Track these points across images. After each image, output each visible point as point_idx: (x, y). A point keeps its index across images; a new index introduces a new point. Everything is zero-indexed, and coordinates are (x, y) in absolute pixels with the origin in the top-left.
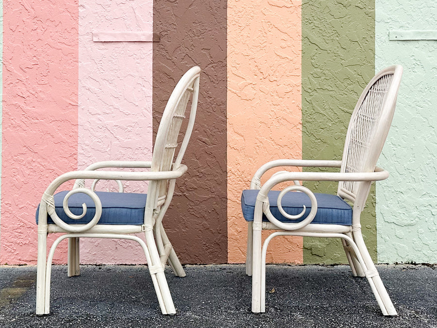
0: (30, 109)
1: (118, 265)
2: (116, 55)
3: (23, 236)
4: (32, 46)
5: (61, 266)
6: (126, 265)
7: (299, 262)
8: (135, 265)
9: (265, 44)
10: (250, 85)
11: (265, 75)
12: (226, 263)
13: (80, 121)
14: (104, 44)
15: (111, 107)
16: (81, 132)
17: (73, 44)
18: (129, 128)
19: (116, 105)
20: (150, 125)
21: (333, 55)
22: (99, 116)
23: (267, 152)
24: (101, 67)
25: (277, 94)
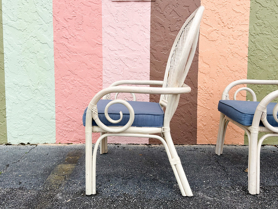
0: (72, 46)
1: (129, 144)
2: (126, 10)
3: (70, 126)
4: (71, 4)
6: (133, 144)
7: (242, 144)
8: (139, 144)
9: (226, 3)
10: (215, 31)
11: (225, 24)
12: (196, 144)
13: (104, 55)
14: (119, 3)
15: (123, 46)
16: (104, 62)
17: (98, 2)
18: (135, 60)
19: (127, 44)
20: (148, 58)
21: (271, 10)
22: (116, 52)
23: (224, 75)
24: (117, 18)
25: (233, 37)
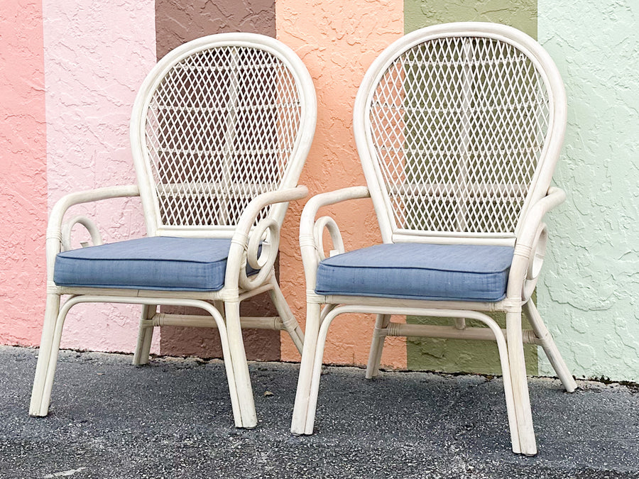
1: (111, 353)
2: (99, 4)
5: (26, 350)
7: (400, 366)
10: (315, 52)
11: (339, 33)
12: (279, 361)
13: (49, 117)
15: (93, 93)
16: (51, 135)
18: (123, 129)
19: (101, 89)
22: (77, 109)
23: (344, 172)
24: (76, 25)
25: (361, 67)
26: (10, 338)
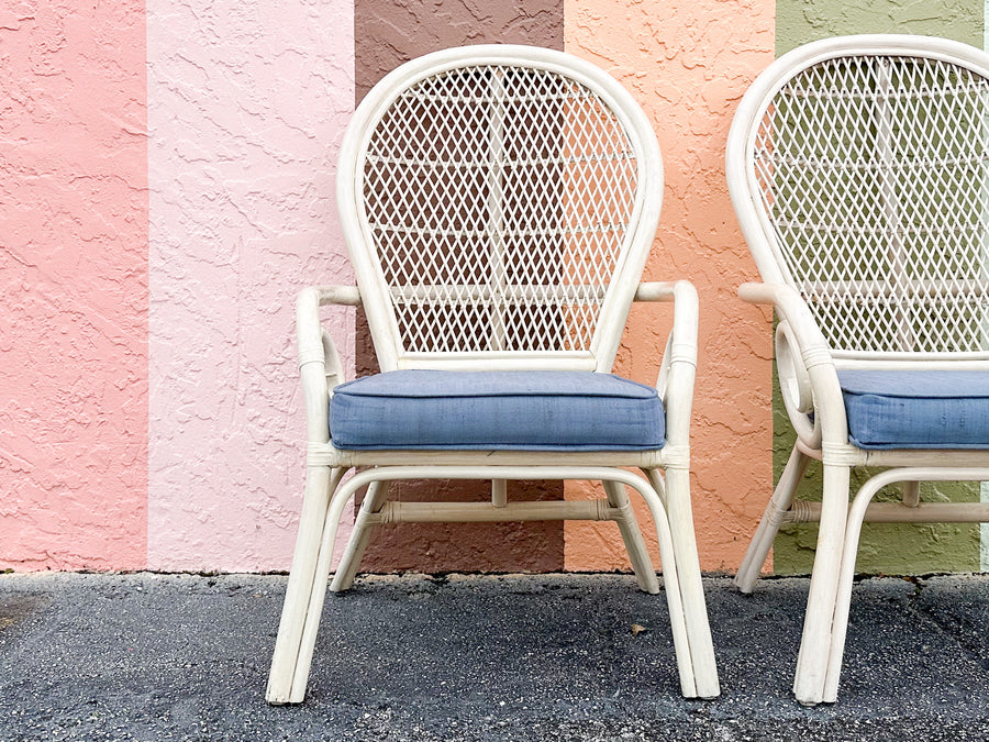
0: (15, 144)
1: (264, 574)
3: (2, 493)
5: (106, 578)
7: (763, 570)
10: (629, 80)
11: (670, 50)
12: (561, 571)
13: (153, 180)
15: (238, 141)
16: (155, 207)
18: (292, 201)
19: (253, 134)
22: (207, 167)
23: (673, 268)
24: (210, 26)
25: (705, 104)
26: (70, 559)
